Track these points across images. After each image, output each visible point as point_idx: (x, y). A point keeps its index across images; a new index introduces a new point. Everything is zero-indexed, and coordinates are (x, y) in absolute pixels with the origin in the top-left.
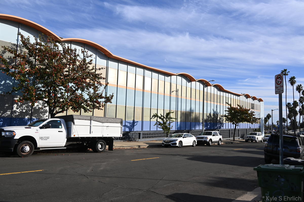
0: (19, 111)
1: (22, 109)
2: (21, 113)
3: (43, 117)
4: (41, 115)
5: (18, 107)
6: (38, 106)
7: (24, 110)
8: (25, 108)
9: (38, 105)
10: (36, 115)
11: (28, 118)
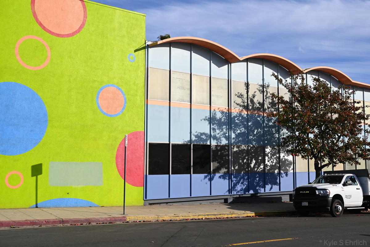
0: (270, 165)
1: (272, 162)
2: (271, 166)
3: (289, 170)
4: (288, 168)
5: (269, 160)
6: (284, 158)
7: (274, 163)
8: (274, 160)
9: (284, 156)
10: (283, 168)
11: (278, 173)
